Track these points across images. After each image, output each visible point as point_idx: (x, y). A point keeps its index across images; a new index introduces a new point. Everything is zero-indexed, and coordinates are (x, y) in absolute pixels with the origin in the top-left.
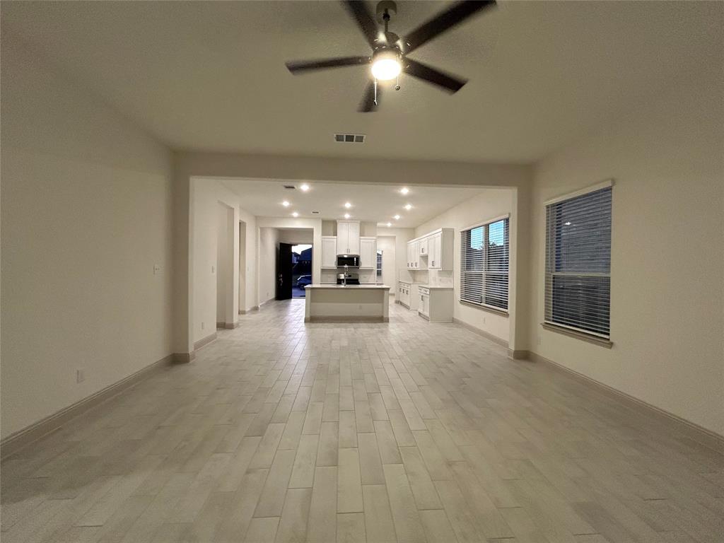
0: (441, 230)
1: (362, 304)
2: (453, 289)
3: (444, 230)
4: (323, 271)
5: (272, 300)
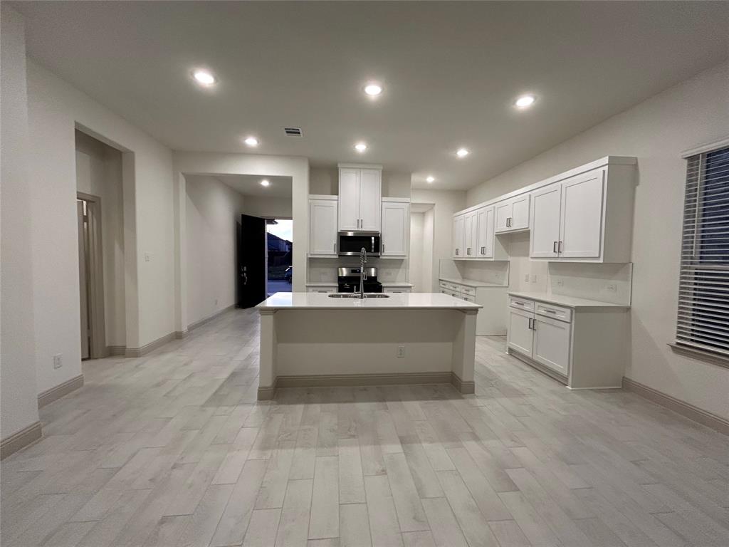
0: (606, 160)
1: (402, 345)
2: (628, 309)
3: (613, 162)
4: (313, 262)
5: (229, 309)
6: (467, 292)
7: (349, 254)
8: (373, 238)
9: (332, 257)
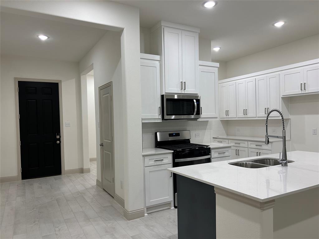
6: (237, 145)
7: (173, 117)
8: (195, 101)
9: (157, 121)
